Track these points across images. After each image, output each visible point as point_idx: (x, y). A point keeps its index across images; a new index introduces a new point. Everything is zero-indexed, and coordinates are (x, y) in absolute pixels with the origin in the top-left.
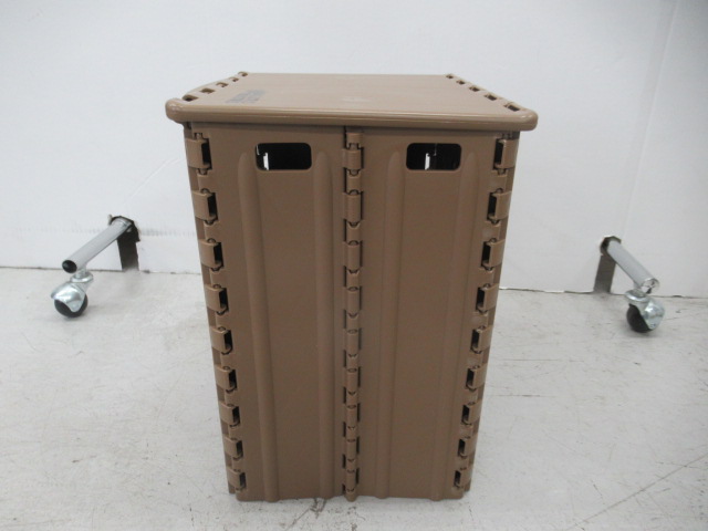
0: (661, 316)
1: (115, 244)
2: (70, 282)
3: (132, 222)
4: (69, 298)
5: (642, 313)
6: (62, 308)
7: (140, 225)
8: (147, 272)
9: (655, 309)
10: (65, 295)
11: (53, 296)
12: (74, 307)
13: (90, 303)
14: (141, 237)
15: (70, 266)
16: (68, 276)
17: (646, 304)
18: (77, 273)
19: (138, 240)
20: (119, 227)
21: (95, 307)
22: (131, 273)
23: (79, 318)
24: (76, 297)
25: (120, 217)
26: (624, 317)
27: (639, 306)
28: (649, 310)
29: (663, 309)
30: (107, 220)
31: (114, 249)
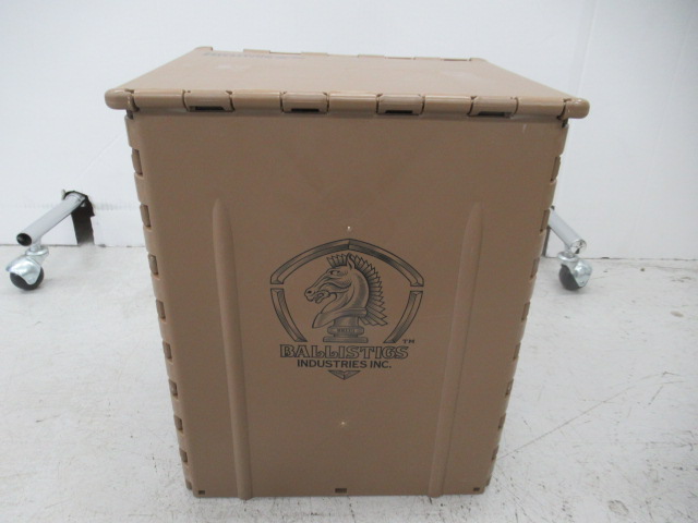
0: (589, 274)
1: (70, 219)
2: (26, 255)
3: (86, 197)
4: (25, 271)
5: (572, 272)
6: (18, 280)
7: (93, 200)
8: (103, 246)
9: (584, 269)
10: (21, 268)
11: (8, 269)
12: (30, 280)
13: (46, 276)
14: (95, 211)
15: (24, 239)
16: (23, 249)
17: (575, 263)
18: (32, 246)
19: (93, 215)
20: (73, 202)
21: (51, 280)
22: (86, 247)
23: (36, 291)
24: (32, 271)
25: (74, 192)
26: (557, 277)
27: (569, 265)
28: (578, 269)
29: (591, 268)
30: (61, 195)
31: (69, 223)
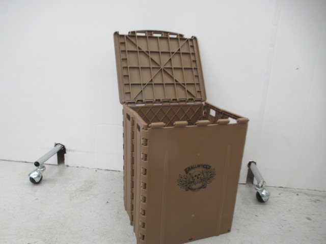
0: (269, 196)
1: (56, 154)
2: (36, 170)
3: (64, 146)
4: (36, 176)
5: (261, 195)
6: (32, 180)
7: (67, 147)
8: (68, 166)
9: (266, 193)
10: (34, 175)
11: (29, 175)
12: (37, 180)
13: (43, 179)
14: (67, 152)
15: (37, 164)
16: (36, 167)
17: (262, 191)
18: (40, 167)
19: (65, 153)
20: (58, 148)
21: (45, 180)
22: (61, 166)
23: (40, 185)
24: (38, 176)
25: (59, 144)
26: (255, 195)
27: (259, 192)
28: (264, 193)
29: (270, 193)
30: (54, 145)
31: (56, 156)
